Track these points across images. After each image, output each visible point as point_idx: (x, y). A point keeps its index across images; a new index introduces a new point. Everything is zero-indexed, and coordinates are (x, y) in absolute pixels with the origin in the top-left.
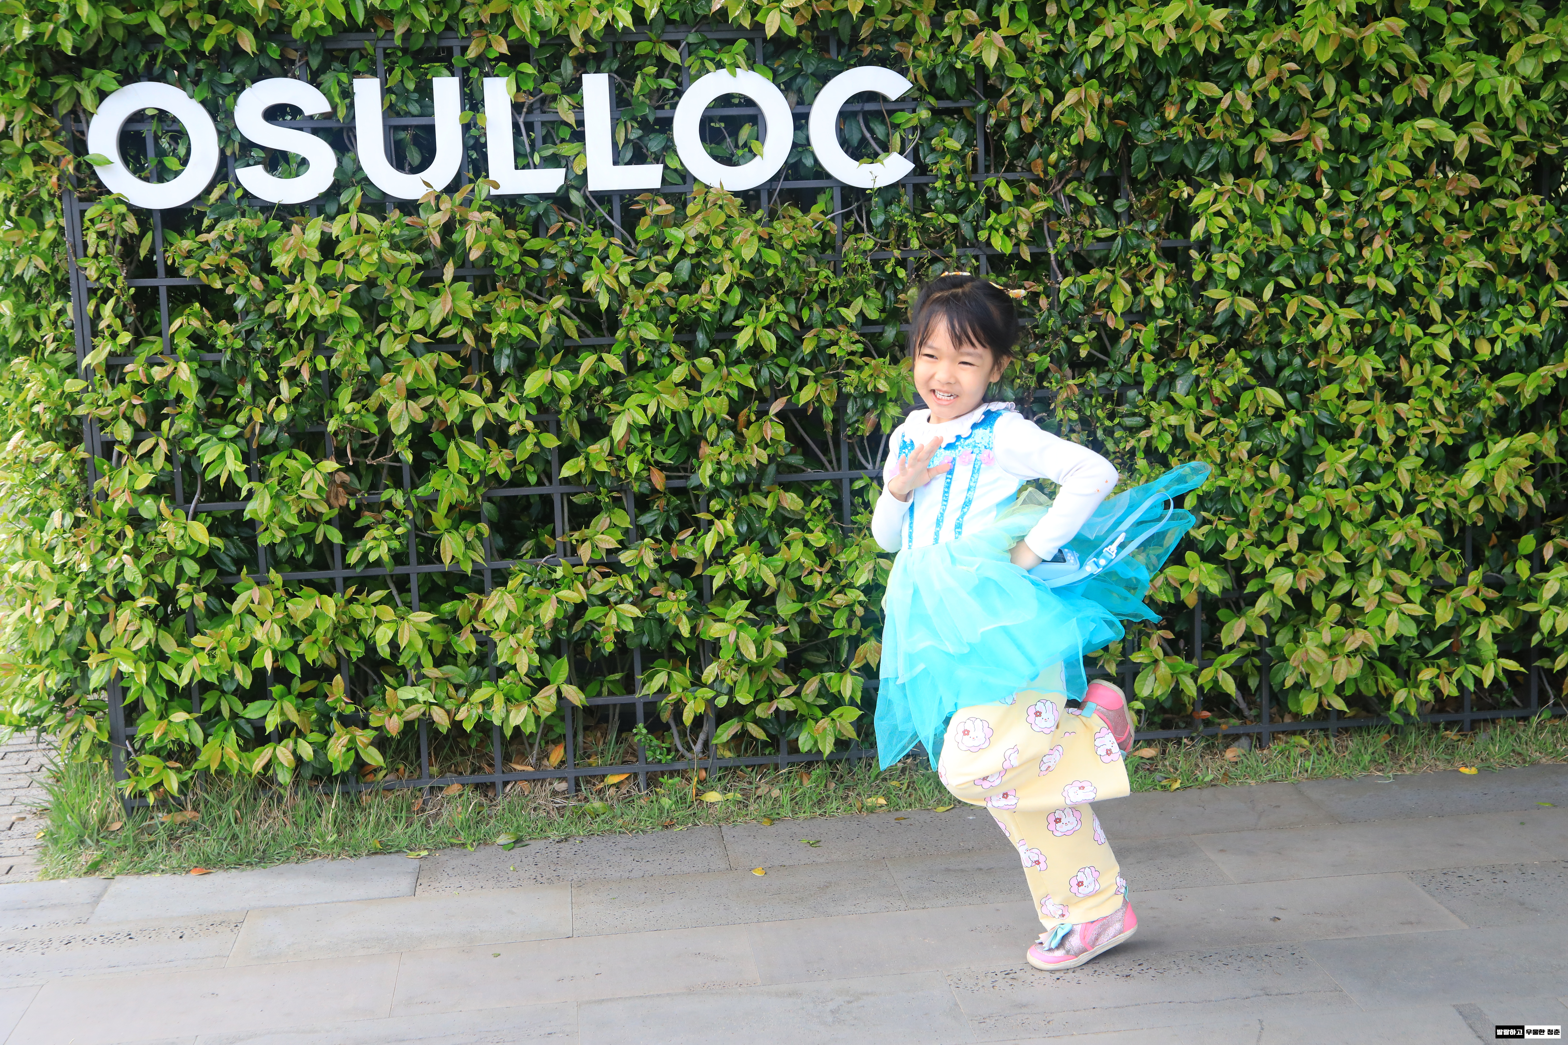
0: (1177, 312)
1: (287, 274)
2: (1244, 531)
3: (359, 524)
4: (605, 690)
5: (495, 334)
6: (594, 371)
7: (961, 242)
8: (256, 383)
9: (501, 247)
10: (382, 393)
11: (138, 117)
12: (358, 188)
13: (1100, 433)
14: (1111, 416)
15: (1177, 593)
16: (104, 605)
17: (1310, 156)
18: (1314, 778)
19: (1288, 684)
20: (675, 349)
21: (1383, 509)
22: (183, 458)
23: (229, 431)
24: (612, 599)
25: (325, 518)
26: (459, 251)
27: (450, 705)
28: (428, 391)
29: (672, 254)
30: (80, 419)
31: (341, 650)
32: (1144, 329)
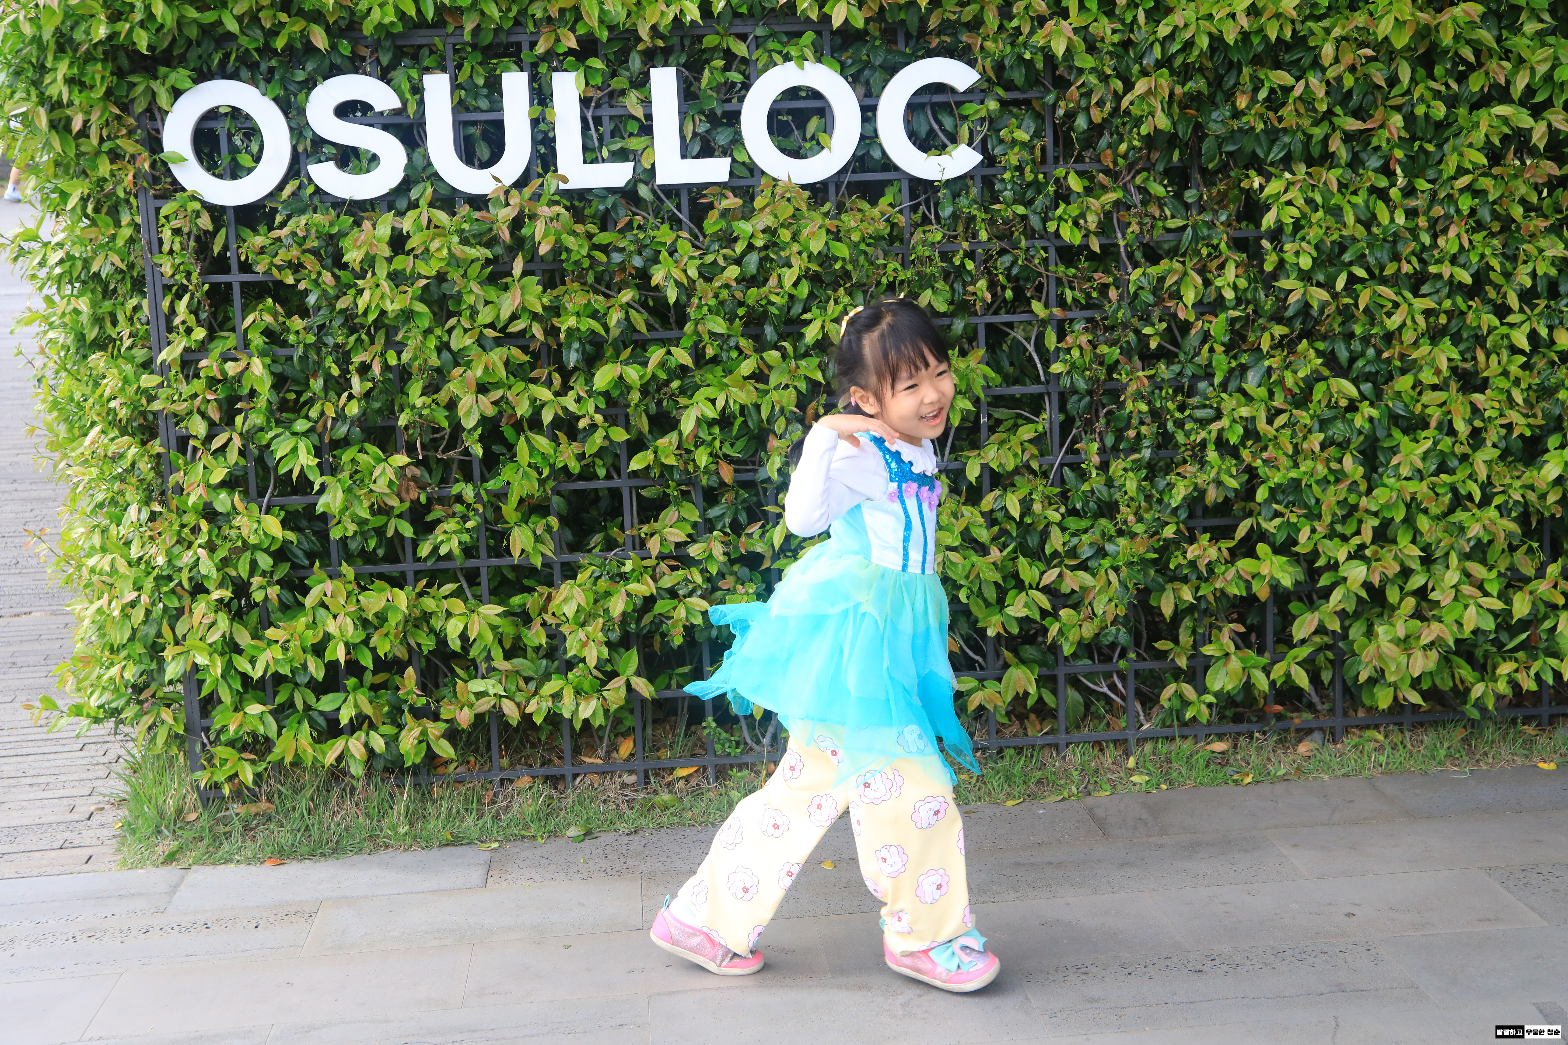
0: (1248, 303)
1: (358, 269)
2: (1316, 524)
3: (430, 518)
4: (674, 683)
5: (563, 328)
6: (662, 365)
7: (1030, 233)
8: (328, 378)
9: (569, 241)
10: (453, 387)
11: (212, 115)
12: (428, 184)
13: (1170, 426)
14: (1182, 408)
15: (1249, 587)
16: (180, 599)
17: (1384, 144)
18: (1389, 773)
19: (1363, 678)
20: (743, 343)
21: (1459, 501)
22: (256, 452)
23: (301, 425)
24: (681, 593)
25: (397, 512)
26: (528, 245)
27: (520, 698)
28: (497, 385)
29: (740, 247)
30: (155, 414)
31: (412, 643)
32: (1215, 321)
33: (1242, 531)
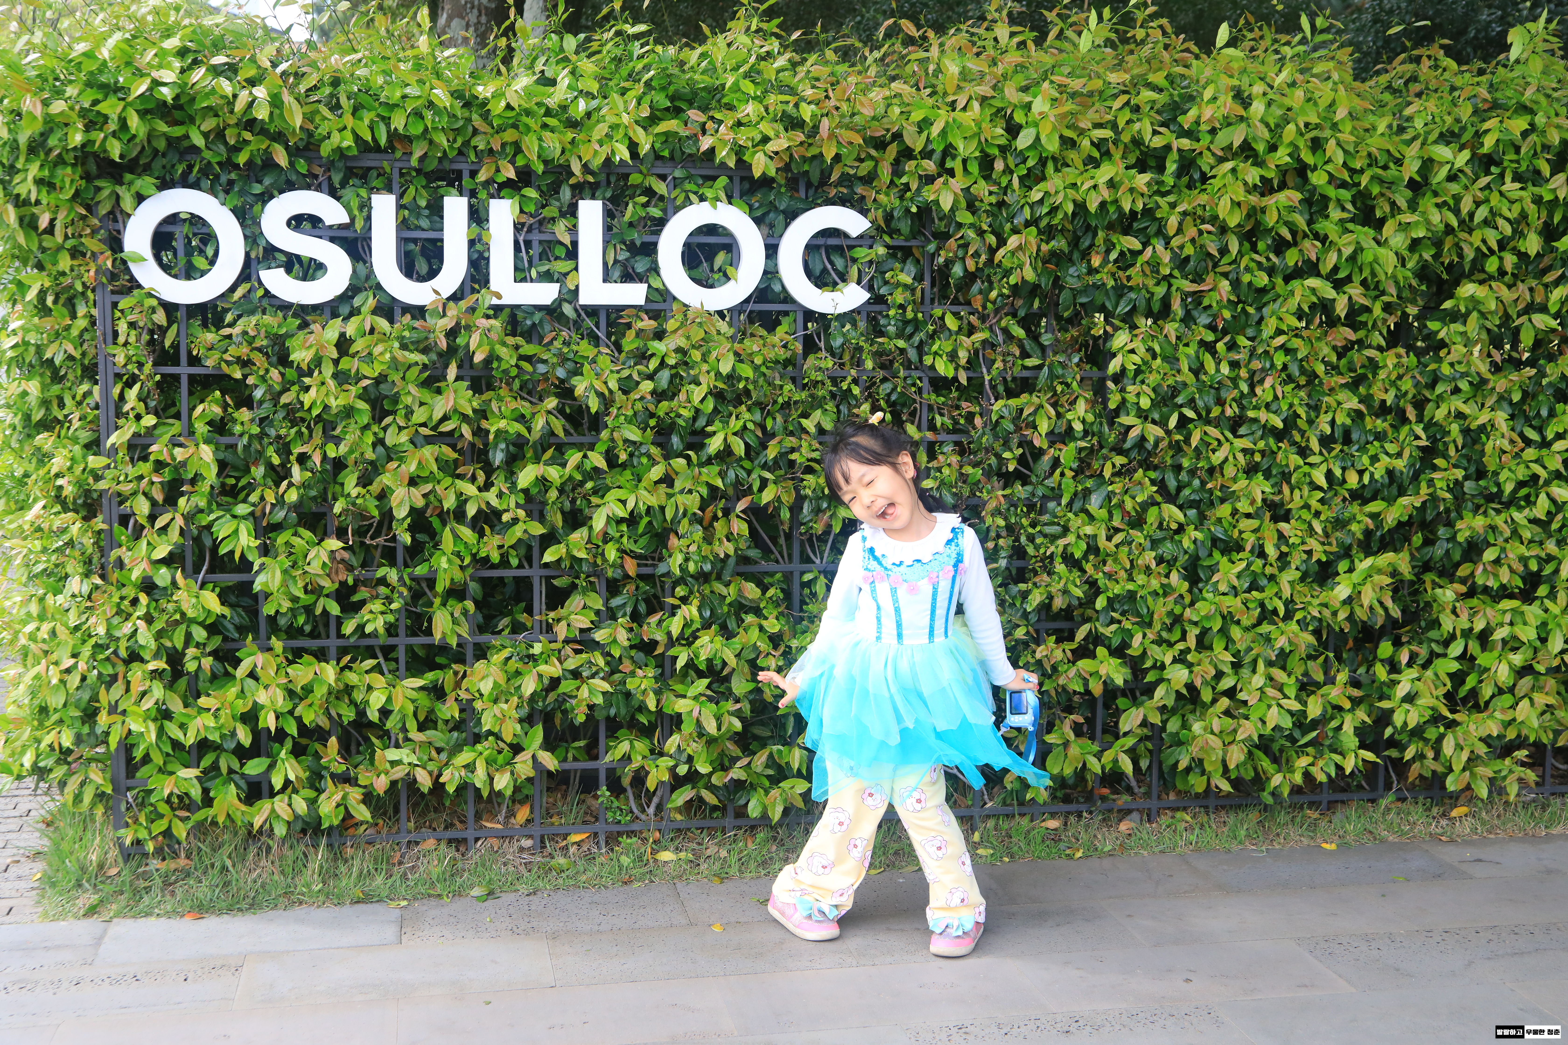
0: (1093, 435)
1: (305, 368)
2: (1148, 631)
3: (356, 598)
4: (570, 756)
5: (493, 429)
6: (578, 467)
7: (908, 365)
8: (270, 466)
9: (502, 351)
10: (385, 480)
11: (173, 219)
12: (371, 294)
13: (1023, 539)
14: (1033, 525)
15: (1086, 682)
16: (114, 666)
17: (1214, 304)
18: (1198, 850)
19: (1182, 766)
20: (655, 451)
21: (1267, 615)
22: (195, 532)
23: (242, 509)
24: (584, 674)
25: (325, 592)
26: (461, 353)
27: (431, 766)
28: (426, 480)
29: (653, 364)
30: (102, 493)
31: (334, 713)
32: (1065, 449)
33: (1081, 633)
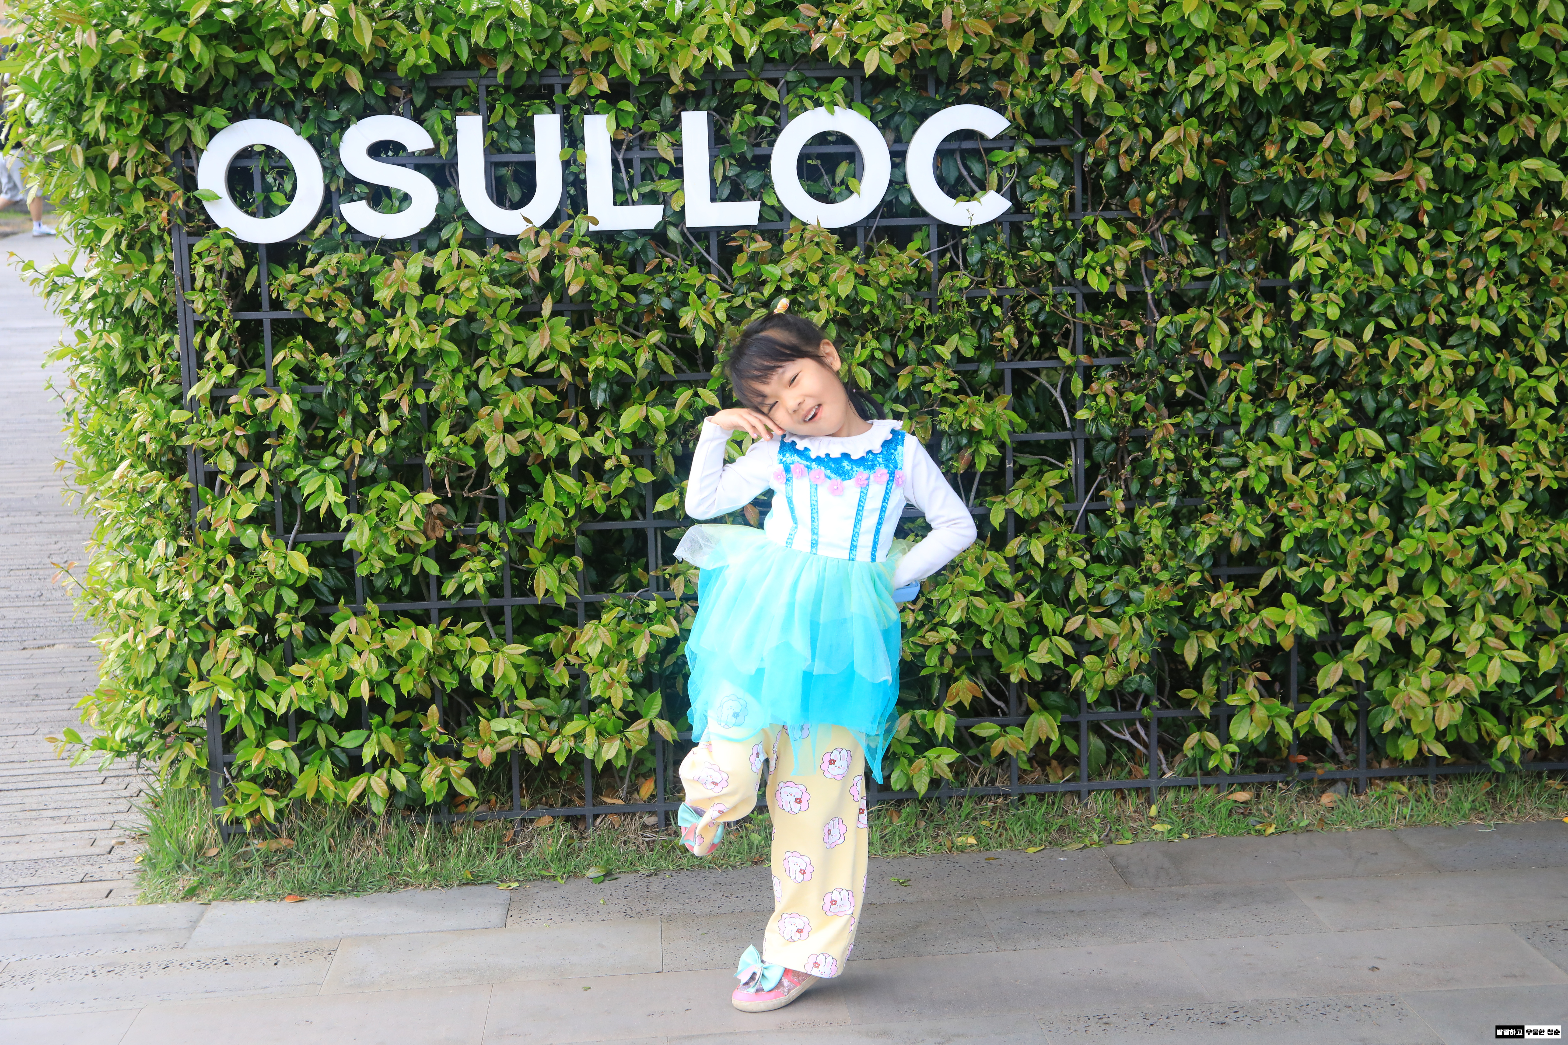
0: (1275, 352)
1: (388, 308)
2: (1341, 574)
3: (455, 556)
5: (591, 368)
6: (689, 406)
7: (1058, 281)
8: (357, 415)
9: (599, 282)
10: (480, 426)
11: (246, 153)
12: (459, 224)
13: (1196, 473)
14: (1207, 456)
15: (1273, 636)
16: (205, 634)
17: (1413, 196)
18: (1412, 825)
19: (1387, 728)
21: (1485, 553)
22: (284, 488)
23: (329, 462)
25: (422, 550)
26: (557, 286)
27: (542, 737)
28: (525, 424)
29: (768, 290)
30: (184, 449)
31: (435, 681)
32: (1242, 369)
33: (1266, 579)
